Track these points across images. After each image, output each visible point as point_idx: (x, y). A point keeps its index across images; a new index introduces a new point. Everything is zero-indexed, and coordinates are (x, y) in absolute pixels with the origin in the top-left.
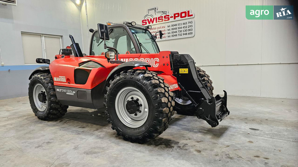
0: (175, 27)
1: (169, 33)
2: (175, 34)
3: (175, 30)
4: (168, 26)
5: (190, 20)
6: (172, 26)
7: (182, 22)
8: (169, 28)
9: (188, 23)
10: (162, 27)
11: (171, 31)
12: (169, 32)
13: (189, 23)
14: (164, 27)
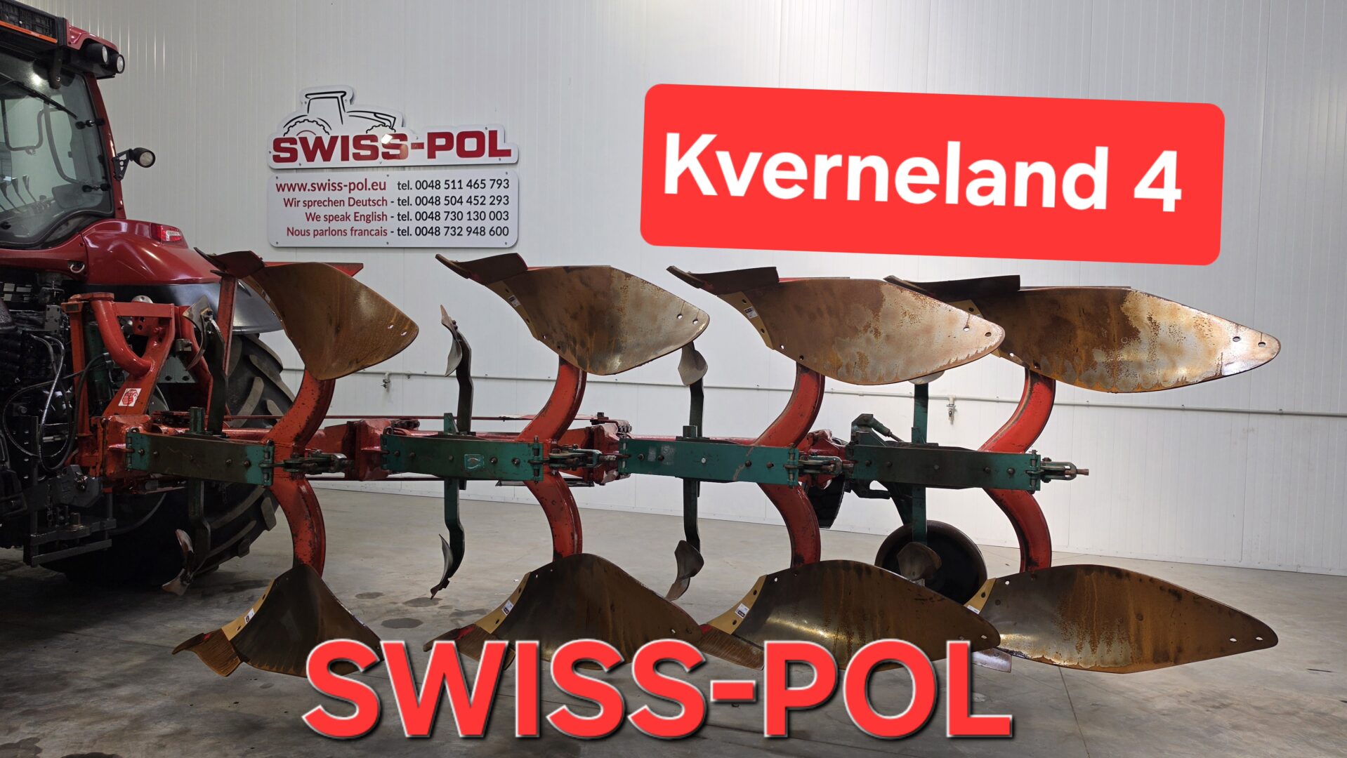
0: (429, 193)
2: (429, 224)
3: (429, 208)
4: (403, 186)
5: (498, 173)
6: (421, 185)
7: (466, 175)
8: (403, 195)
9: (489, 184)
10: (369, 186)
11: (413, 209)
12: (403, 210)
13: (496, 185)
14: (380, 183)
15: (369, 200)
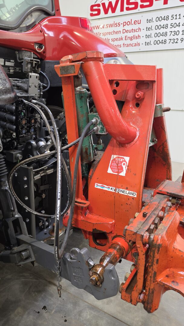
0: (163, 23)
1: (148, 36)
2: (161, 38)
3: (162, 31)
4: (149, 21)
6: (159, 19)
8: (149, 25)
10: (133, 22)
11: (153, 32)
12: (148, 33)
14: (138, 21)
15: (132, 30)
